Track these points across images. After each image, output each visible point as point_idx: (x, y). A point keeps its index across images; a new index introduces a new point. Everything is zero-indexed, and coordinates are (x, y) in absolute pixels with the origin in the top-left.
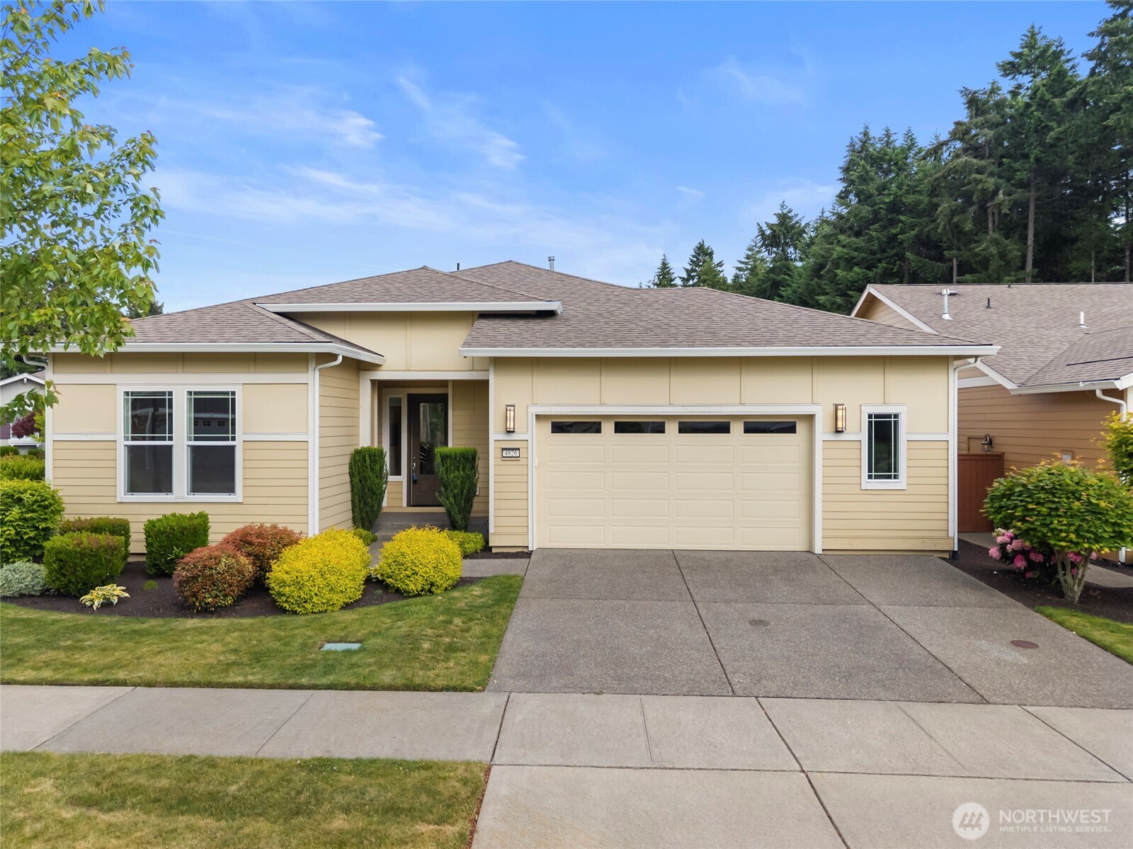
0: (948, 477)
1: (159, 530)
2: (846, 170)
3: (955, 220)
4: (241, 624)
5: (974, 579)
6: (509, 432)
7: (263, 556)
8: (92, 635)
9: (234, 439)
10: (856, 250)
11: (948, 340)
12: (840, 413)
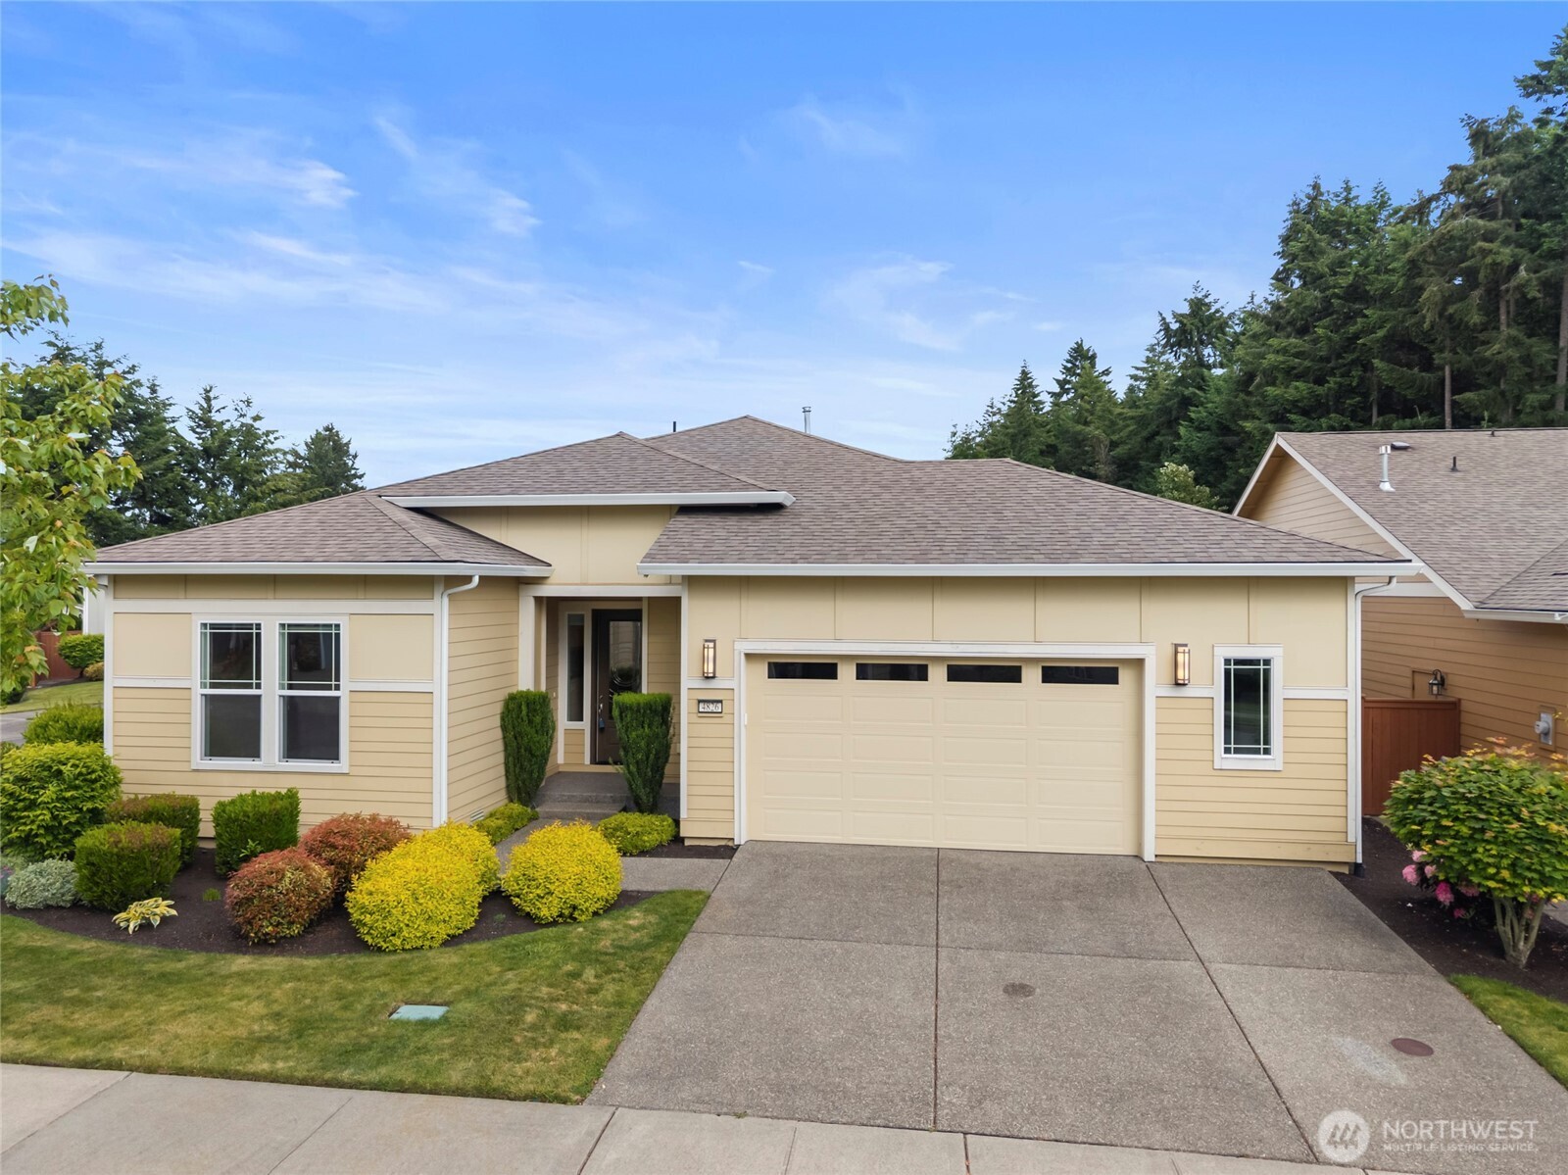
0: (1347, 754)
1: (230, 818)
2: (1286, 240)
3: (1451, 310)
4: (302, 967)
5: (1374, 916)
6: (707, 678)
7: (349, 864)
8: (109, 980)
9: (337, 688)
10: (1297, 355)
11: (1345, 553)
12: (1180, 657)
